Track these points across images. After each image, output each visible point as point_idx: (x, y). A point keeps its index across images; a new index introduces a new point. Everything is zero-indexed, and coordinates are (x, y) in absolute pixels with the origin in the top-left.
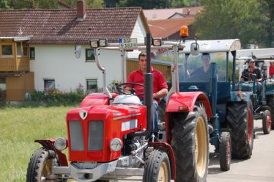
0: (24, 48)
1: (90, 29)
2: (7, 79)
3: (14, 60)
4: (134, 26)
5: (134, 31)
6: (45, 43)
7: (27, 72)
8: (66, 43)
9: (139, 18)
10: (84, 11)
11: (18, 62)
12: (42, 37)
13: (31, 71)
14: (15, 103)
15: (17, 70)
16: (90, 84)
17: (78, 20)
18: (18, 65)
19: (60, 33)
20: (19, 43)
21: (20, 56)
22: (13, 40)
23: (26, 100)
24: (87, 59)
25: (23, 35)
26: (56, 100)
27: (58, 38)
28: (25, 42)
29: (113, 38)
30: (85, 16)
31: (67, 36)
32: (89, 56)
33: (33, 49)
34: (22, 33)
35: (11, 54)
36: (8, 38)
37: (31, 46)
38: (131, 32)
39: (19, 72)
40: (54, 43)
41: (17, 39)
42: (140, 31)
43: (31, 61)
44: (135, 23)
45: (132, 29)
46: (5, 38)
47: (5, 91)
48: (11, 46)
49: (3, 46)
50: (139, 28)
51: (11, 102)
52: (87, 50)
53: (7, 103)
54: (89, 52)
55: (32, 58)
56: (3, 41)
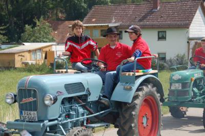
1: (162, 17)
4: (195, 14)
5: (195, 17)
8: (144, 27)
9: (200, 7)
10: (158, 4)
17: (154, 10)
19: (140, 20)
22: (108, 26)
24: (159, 38)
25: (115, 22)
27: (138, 24)
30: (159, 8)
31: (146, 22)
32: (160, 36)
33: (121, 32)
37: (120, 30)
38: (193, 18)
41: (111, 25)
42: (200, 17)
43: (120, 40)
44: (196, 11)
45: (194, 16)
46: (103, 24)
49: (102, 31)
50: (199, 15)
52: (159, 32)
54: (160, 33)
55: (121, 38)
56: (102, 26)
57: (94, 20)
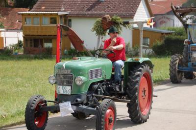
0: (64, 20)
1: (108, 7)
2: (53, 40)
4: (139, 5)
6: (78, 16)
8: (92, 16)
12: (76, 12)
19: (88, 10)
20: (61, 16)
22: (57, 14)
25: (64, 11)
27: (87, 13)
28: (65, 16)
29: (124, 13)
31: (93, 12)
33: (70, 20)
34: (63, 9)
35: (56, 23)
36: (54, 12)
37: (69, 18)
40: (84, 16)
41: (60, 13)
42: (143, 9)
44: (139, 3)
45: (137, 7)
46: (52, 12)
47: (51, 48)
48: (56, 18)
49: (51, 18)
50: (143, 6)
53: (53, 56)
55: (70, 26)
56: (51, 14)
57: (43, 8)
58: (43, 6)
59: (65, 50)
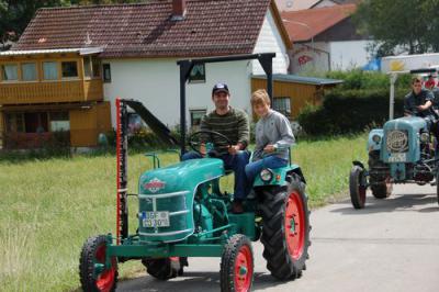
0: (94, 66)
1: (193, 32)
2: (71, 114)
3: (81, 84)
4: (261, 25)
5: (261, 32)
6: (125, 56)
7: (100, 101)
8: (157, 55)
9: (268, 12)
10: (184, 4)
11: (86, 87)
12: (121, 47)
13: (106, 100)
14: (85, 149)
15: (86, 99)
16: (195, 117)
17: (175, 18)
18: (86, 91)
19: (148, 41)
20: (86, 58)
21: (89, 78)
22: (78, 54)
23: (100, 145)
25: (92, 46)
26: (146, 144)
27: (145, 48)
28: (95, 56)
30: (185, 12)
31: (159, 44)
33: (107, 67)
34: (90, 42)
35: (76, 75)
36: (70, 50)
37: (105, 62)
38: (257, 34)
39: (88, 103)
40: (139, 56)
41: (84, 51)
42: (271, 33)
43: (105, 85)
44: (262, 20)
45: (259, 29)
46: (66, 50)
47: (68, 133)
48: (75, 63)
49: (63, 64)
50: (269, 27)
51: (79, 149)
53: (72, 149)
54: (193, 68)
55: (108, 80)
56: (63, 55)
57: (43, 40)
58: (42, 36)
59: (101, 135)
